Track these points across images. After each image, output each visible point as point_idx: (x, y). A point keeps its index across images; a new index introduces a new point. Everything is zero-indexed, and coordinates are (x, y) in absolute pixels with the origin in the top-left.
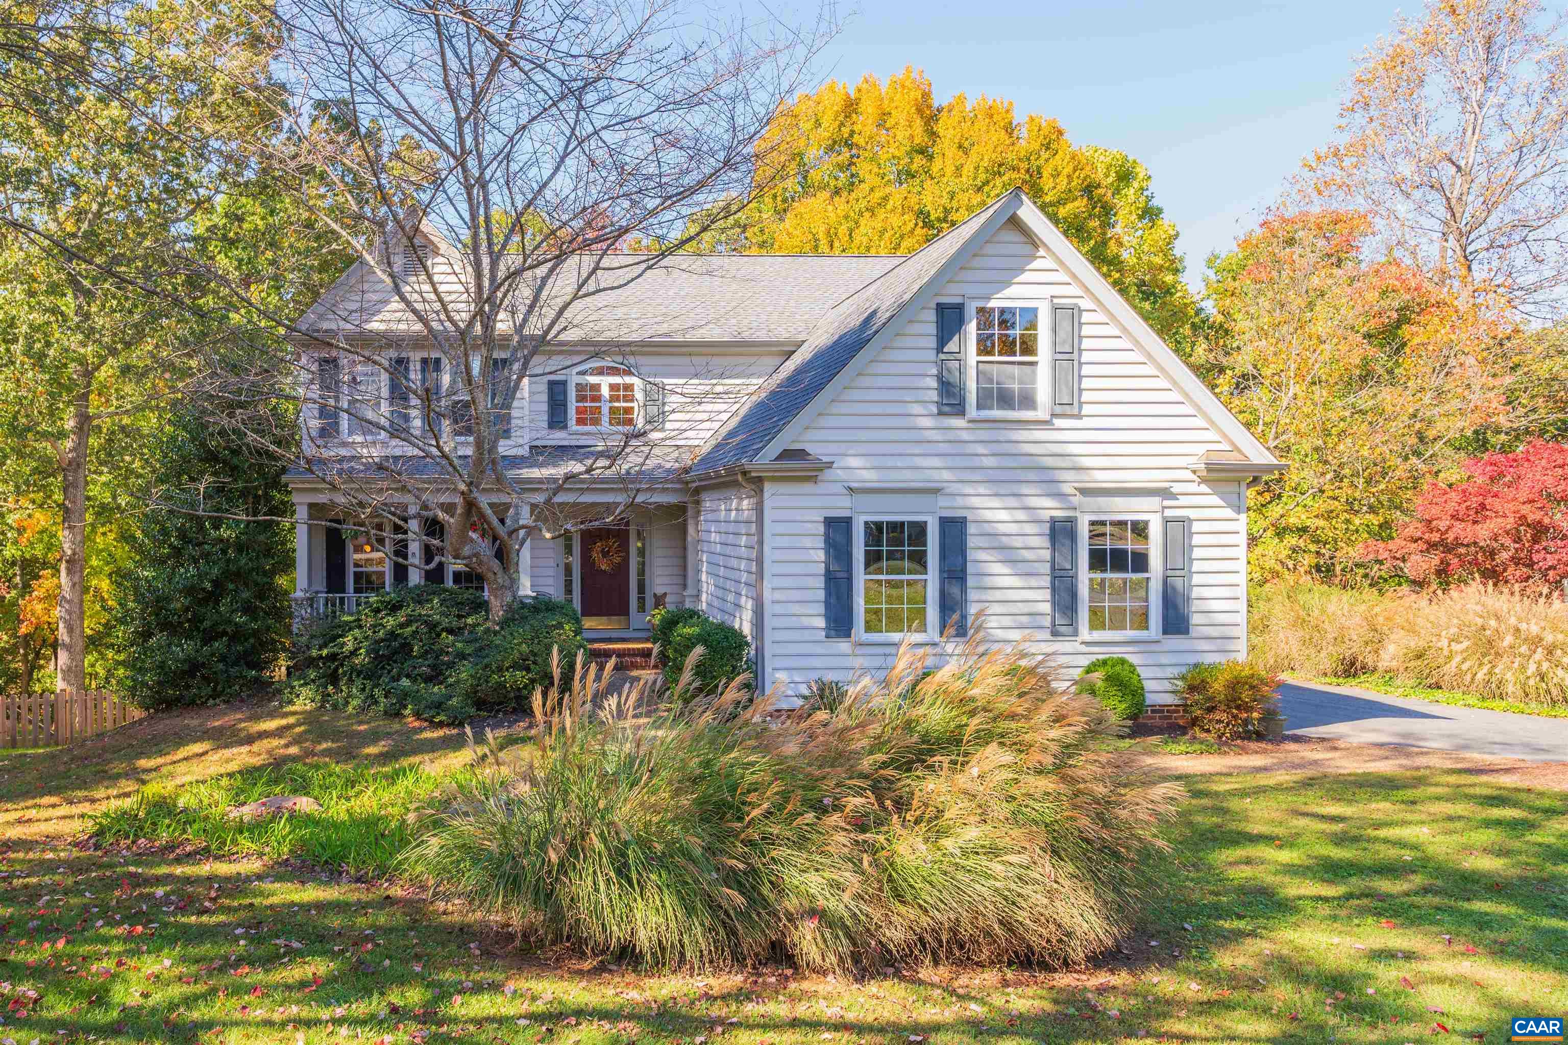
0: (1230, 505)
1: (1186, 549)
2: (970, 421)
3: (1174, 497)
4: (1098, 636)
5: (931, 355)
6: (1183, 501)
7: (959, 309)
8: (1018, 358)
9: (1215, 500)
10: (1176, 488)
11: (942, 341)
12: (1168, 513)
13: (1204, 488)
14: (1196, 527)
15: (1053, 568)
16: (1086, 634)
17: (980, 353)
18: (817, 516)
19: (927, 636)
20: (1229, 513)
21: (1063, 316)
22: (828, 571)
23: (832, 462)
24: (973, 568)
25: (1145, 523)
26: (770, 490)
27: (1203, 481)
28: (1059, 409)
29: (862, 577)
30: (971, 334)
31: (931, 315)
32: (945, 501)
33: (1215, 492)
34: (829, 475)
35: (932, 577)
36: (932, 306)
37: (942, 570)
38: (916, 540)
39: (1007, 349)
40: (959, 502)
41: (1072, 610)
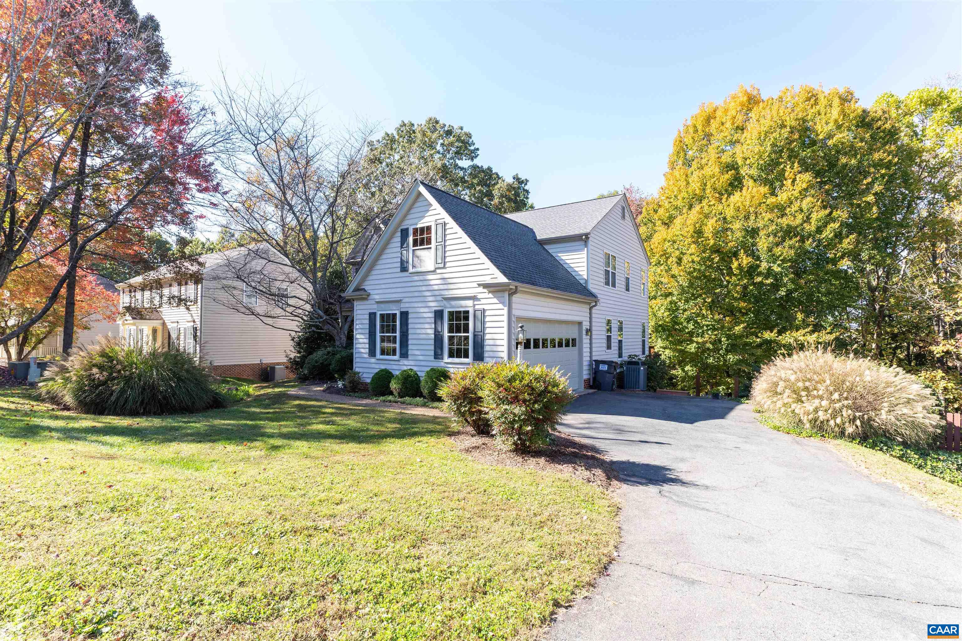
0: (501, 303)
1: (483, 323)
2: (410, 273)
3: (479, 300)
4: (451, 360)
5: (399, 249)
6: (483, 301)
7: (407, 230)
8: (425, 247)
9: (495, 300)
10: (480, 296)
11: (402, 244)
12: (477, 307)
13: (491, 295)
14: (487, 313)
15: (435, 332)
16: (446, 359)
17: (413, 246)
18: (367, 312)
19: (396, 357)
20: (501, 306)
21: (439, 227)
22: (370, 332)
23: (371, 292)
24: (410, 331)
25: (467, 312)
26: (355, 303)
27: (490, 292)
28: (437, 266)
29: (378, 335)
30: (411, 239)
31: (399, 234)
32: (402, 305)
33: (495, 297)
34: (371, 297)
35: (398, 334)
36: (399, 230)
37: (401, 332)
38: (394, 320)
39: (422, 243)
40: (407, 305)
41: (442, 349)
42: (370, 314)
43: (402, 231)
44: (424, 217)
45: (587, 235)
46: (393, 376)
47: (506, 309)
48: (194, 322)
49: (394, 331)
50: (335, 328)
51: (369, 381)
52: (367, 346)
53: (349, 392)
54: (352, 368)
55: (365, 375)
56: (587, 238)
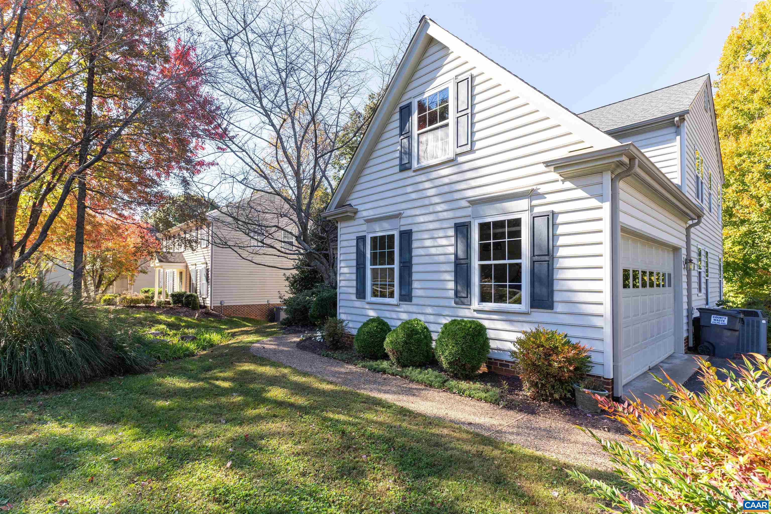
0: (593, 196)
1: (550, 238)
2: (414, 171)
3: (541, 196)
4: (485, 306)
5: (397, 138)
6: (550, 198)
7: (409, 107)
9: (580, 193)
10: (543, 189)
11: (402, 128)
12: (537, 210)
13: (568, 184)
14: (560, 219)
15: (456, 259)
16: (476, 303)
17: (419, 129)
18: (354, 236)
19: (394, 300)
20: (594, 202)
21: (463, 87)
22: (357, 264)
23: (360, 208)
24: (415, 260)
25: (517, 223)
26: (339, 225)
27: (566, 179)
28: (459, 150)
29: (369, 267)
30: (415, 117)
31: (397, 116)
32: (403, 222)
33: (578, 187)
34: (359, 215)
35: (396, 266)
36: (398, 109)
37: (400, 262)
38: (391, 246)
39: (433, 120)
40: (410, 221)
41: (468, 285)
42: (358, 239)
43: (401, 109)
44: (434, 79)
45: (682, 116)
46: (390, 330)
47: (607, 206)
48: (207, 264)
49: (391, 262)
50: (323, 264)
51: (355, 332)
52: (354, 283)
53: (328, 348)
54: (334, 315)
55: (351, 325)
56: (682, 119)
